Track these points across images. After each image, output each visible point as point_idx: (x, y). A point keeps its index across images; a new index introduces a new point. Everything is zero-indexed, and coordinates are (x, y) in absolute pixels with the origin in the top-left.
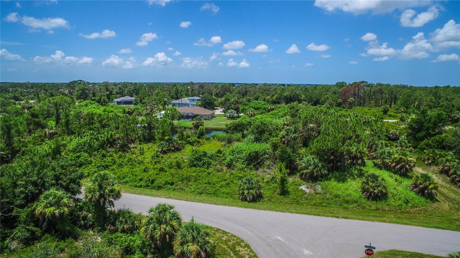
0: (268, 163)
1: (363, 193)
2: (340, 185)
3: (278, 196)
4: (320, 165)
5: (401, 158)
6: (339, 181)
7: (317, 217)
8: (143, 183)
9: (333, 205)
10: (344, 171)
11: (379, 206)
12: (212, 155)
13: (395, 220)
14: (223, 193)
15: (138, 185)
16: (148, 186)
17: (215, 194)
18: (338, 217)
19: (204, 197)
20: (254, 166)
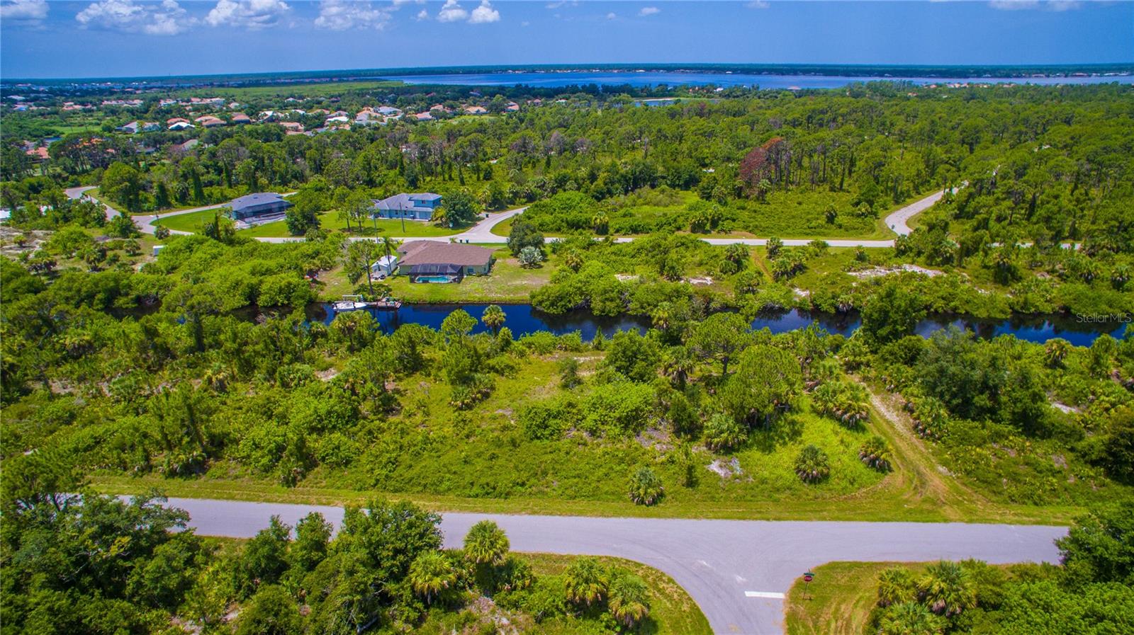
0: (651, 422)
1: (797, 473)
2: (767, 458)
3: (684, 489)
4: (737, 430)
5: (850, 405)
6: (763, 451)
7: (742, 521)
8: (476, 490)
9: (760, 497)
10: (770, 430)
11: (819, 492)
12: (559, 412)
13: (836, 514)
14: (606, 493)
15: (471, 493)
16: (488, 494)
17: (594, 495)
18: (768, 520)
19: (582, 504)
20: (634, 430)
